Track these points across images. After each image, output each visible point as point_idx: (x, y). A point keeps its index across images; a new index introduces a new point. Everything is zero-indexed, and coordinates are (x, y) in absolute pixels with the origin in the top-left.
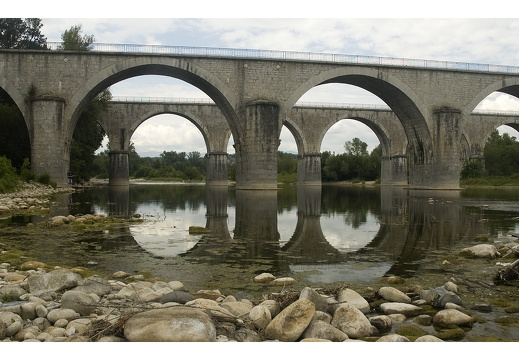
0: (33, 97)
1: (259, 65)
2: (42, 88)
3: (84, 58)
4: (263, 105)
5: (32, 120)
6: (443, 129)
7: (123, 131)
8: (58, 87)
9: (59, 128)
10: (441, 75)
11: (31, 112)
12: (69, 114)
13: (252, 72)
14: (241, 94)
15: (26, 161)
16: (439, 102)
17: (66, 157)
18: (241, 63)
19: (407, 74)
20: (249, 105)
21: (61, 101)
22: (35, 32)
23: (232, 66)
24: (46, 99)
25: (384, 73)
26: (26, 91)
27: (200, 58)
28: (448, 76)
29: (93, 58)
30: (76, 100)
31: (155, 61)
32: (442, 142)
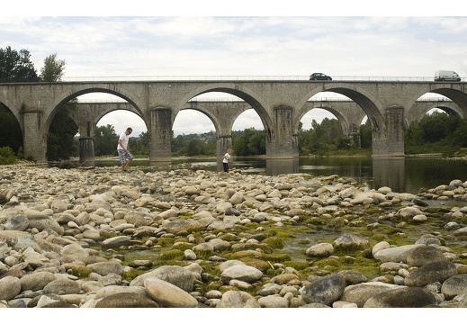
0: (23, 110)
1: (158, 85)
2: (29, 105)
3: (53, 86)
4: (160, 110)
5: (23, 123)
6: (279, 120)
7: (89, 123)
8: (38, 104)
9: (39, 128)
10: (279, 85)
11: (23, 118)
12: (45, 120)
13: (154, 90)
14: (148, 104)
15: (21, 148)
16: (277, 102)
17: (44, 145)
18: (147, 85)
19: (255, 85)
20: (152, 110)
21: (40, 112)
22: (26, 61)
23: (141, 87)
24: (31, 112)
25: (240, 86)
26: (19, 107)
27: (121, 83)
28: (283, 85)
29: (58, 86)
30: (49, 111)
31: (95, 86)
32: (279, 128)
